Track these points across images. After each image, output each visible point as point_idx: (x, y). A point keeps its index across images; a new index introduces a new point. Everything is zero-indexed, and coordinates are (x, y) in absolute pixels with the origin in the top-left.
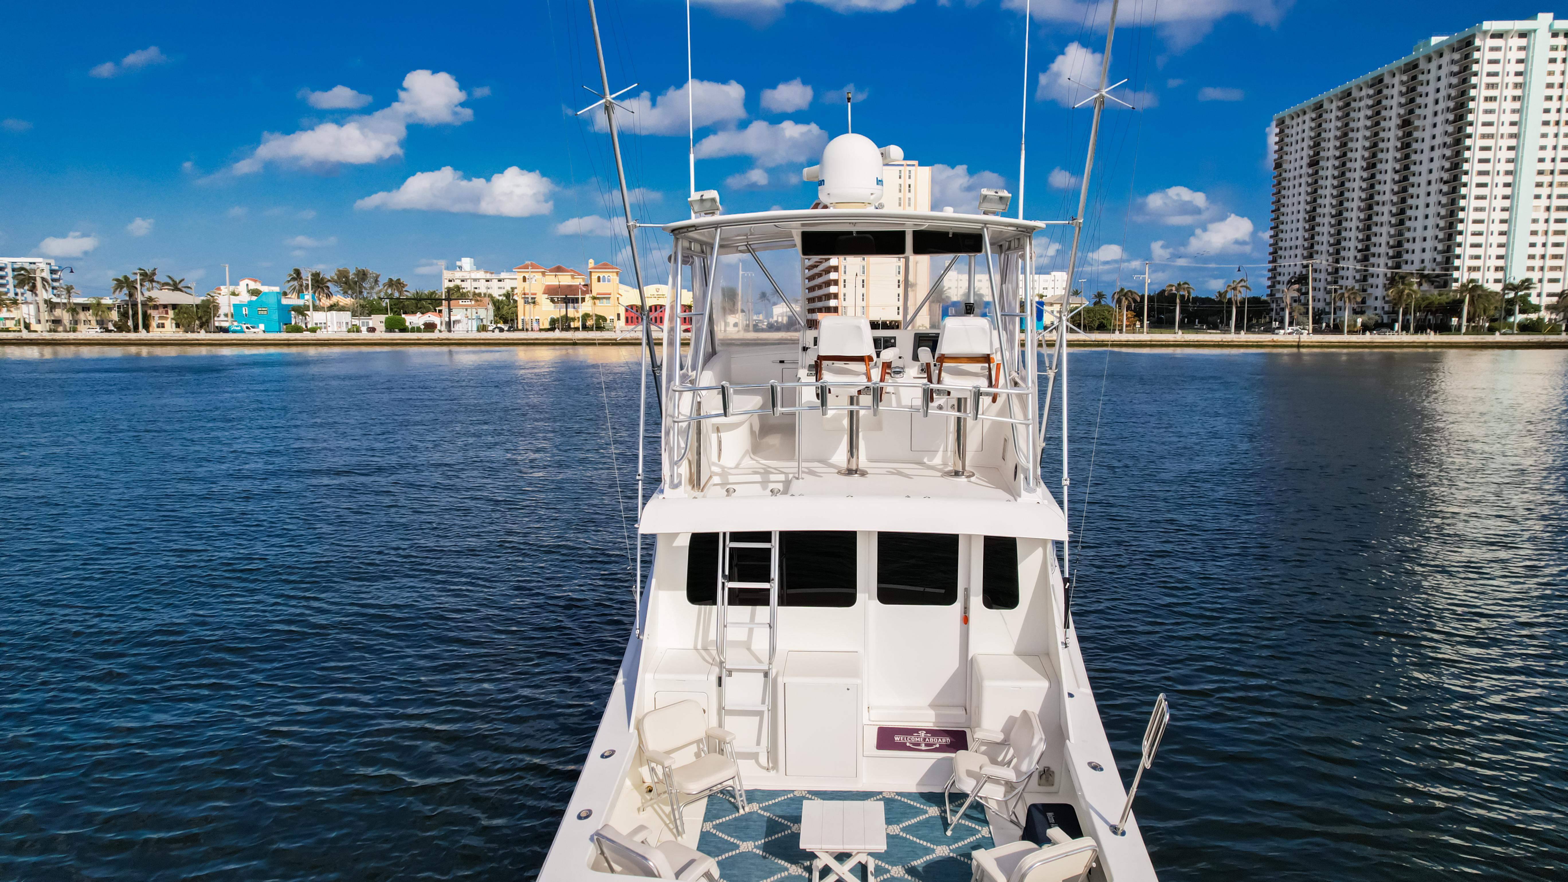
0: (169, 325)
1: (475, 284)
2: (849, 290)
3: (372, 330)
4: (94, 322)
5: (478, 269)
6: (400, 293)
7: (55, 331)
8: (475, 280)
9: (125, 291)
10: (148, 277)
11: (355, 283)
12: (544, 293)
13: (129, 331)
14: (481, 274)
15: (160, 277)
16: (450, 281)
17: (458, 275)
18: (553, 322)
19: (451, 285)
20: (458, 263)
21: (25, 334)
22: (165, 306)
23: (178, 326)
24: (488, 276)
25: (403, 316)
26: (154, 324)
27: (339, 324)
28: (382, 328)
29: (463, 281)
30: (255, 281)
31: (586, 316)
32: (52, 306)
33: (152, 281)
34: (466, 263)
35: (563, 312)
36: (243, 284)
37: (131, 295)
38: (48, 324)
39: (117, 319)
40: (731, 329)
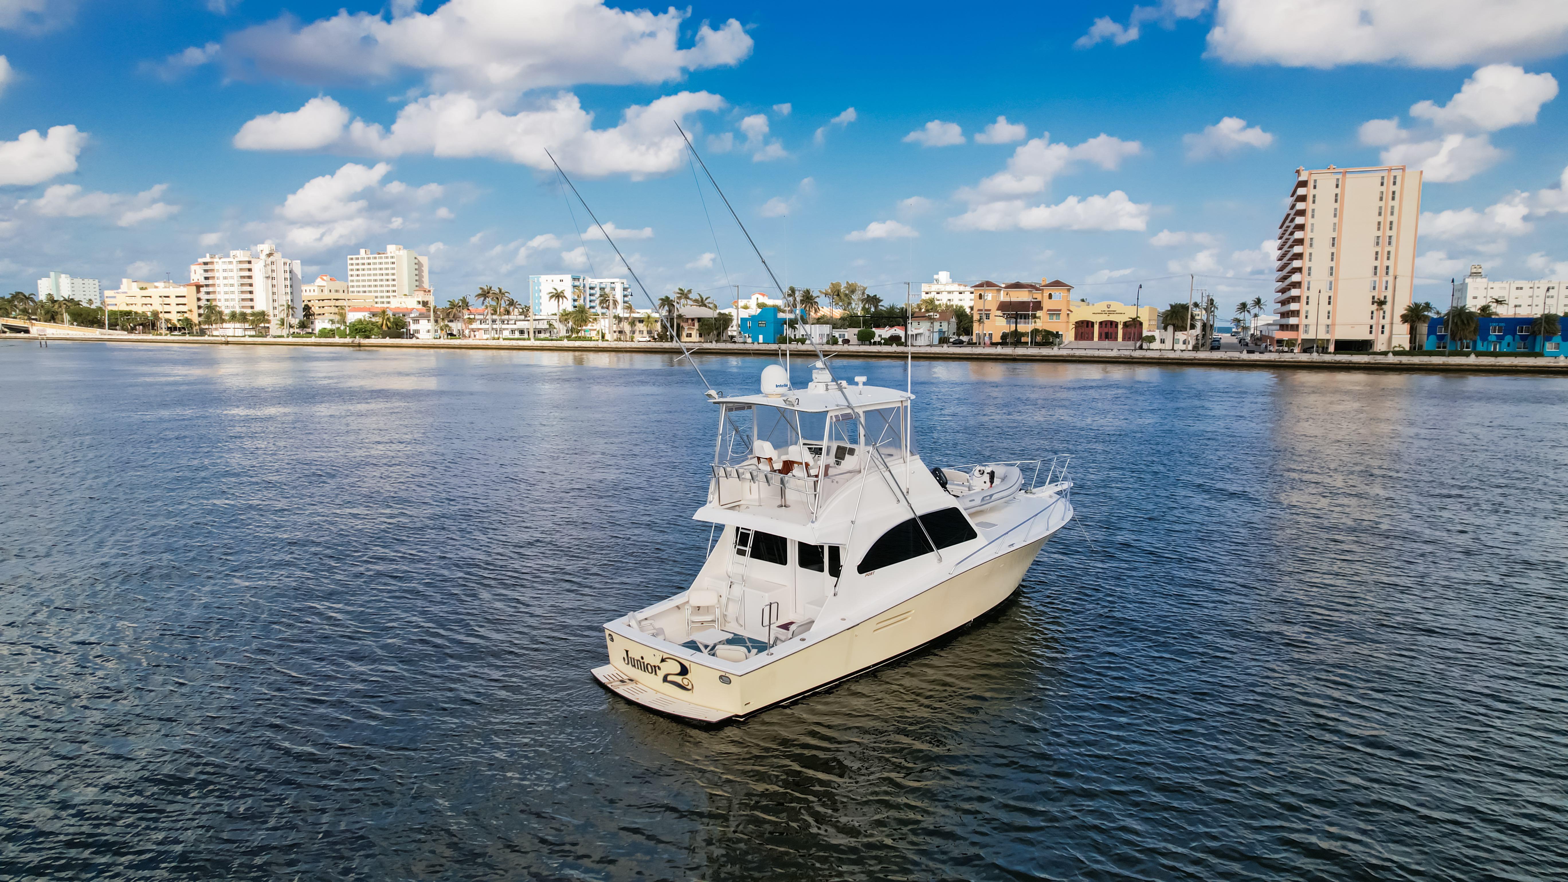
0: (695, 337)
1: (950, 296)
2: (1312, 308)
3: (847, 342)
4: (645, 332)
5: (953, 282)
6: (876, 307)
7: (620, 340)
8: (949, 292)
9: (666, 308)
10: (684, 295)
11: (846, 295)
12: (998, 309)
13: (667, 341)
14: (955, 287)
15: (693, 296)
16: (927, 293)
17: (934, 287)
18: (1004, 336)
19: (927, 297)
20: (936, 277)
21: (601, 344)
22: (693, 320)
23: (701, 336)
24: (962, 288)
25: (874, 329)
26: (684, 334)
27: (821, 336)
28: (854, 340)
29: (938, 293)
30: (763, 295)
31: (1035, 332)
32: (619, 319)
33: (687, 298)
34: (943, 276)
35: (1013, 328)
36: (754, 297)
37: (670, 311)
38: (615, 335)
39: (660, 330)
40: (1180, 346)
